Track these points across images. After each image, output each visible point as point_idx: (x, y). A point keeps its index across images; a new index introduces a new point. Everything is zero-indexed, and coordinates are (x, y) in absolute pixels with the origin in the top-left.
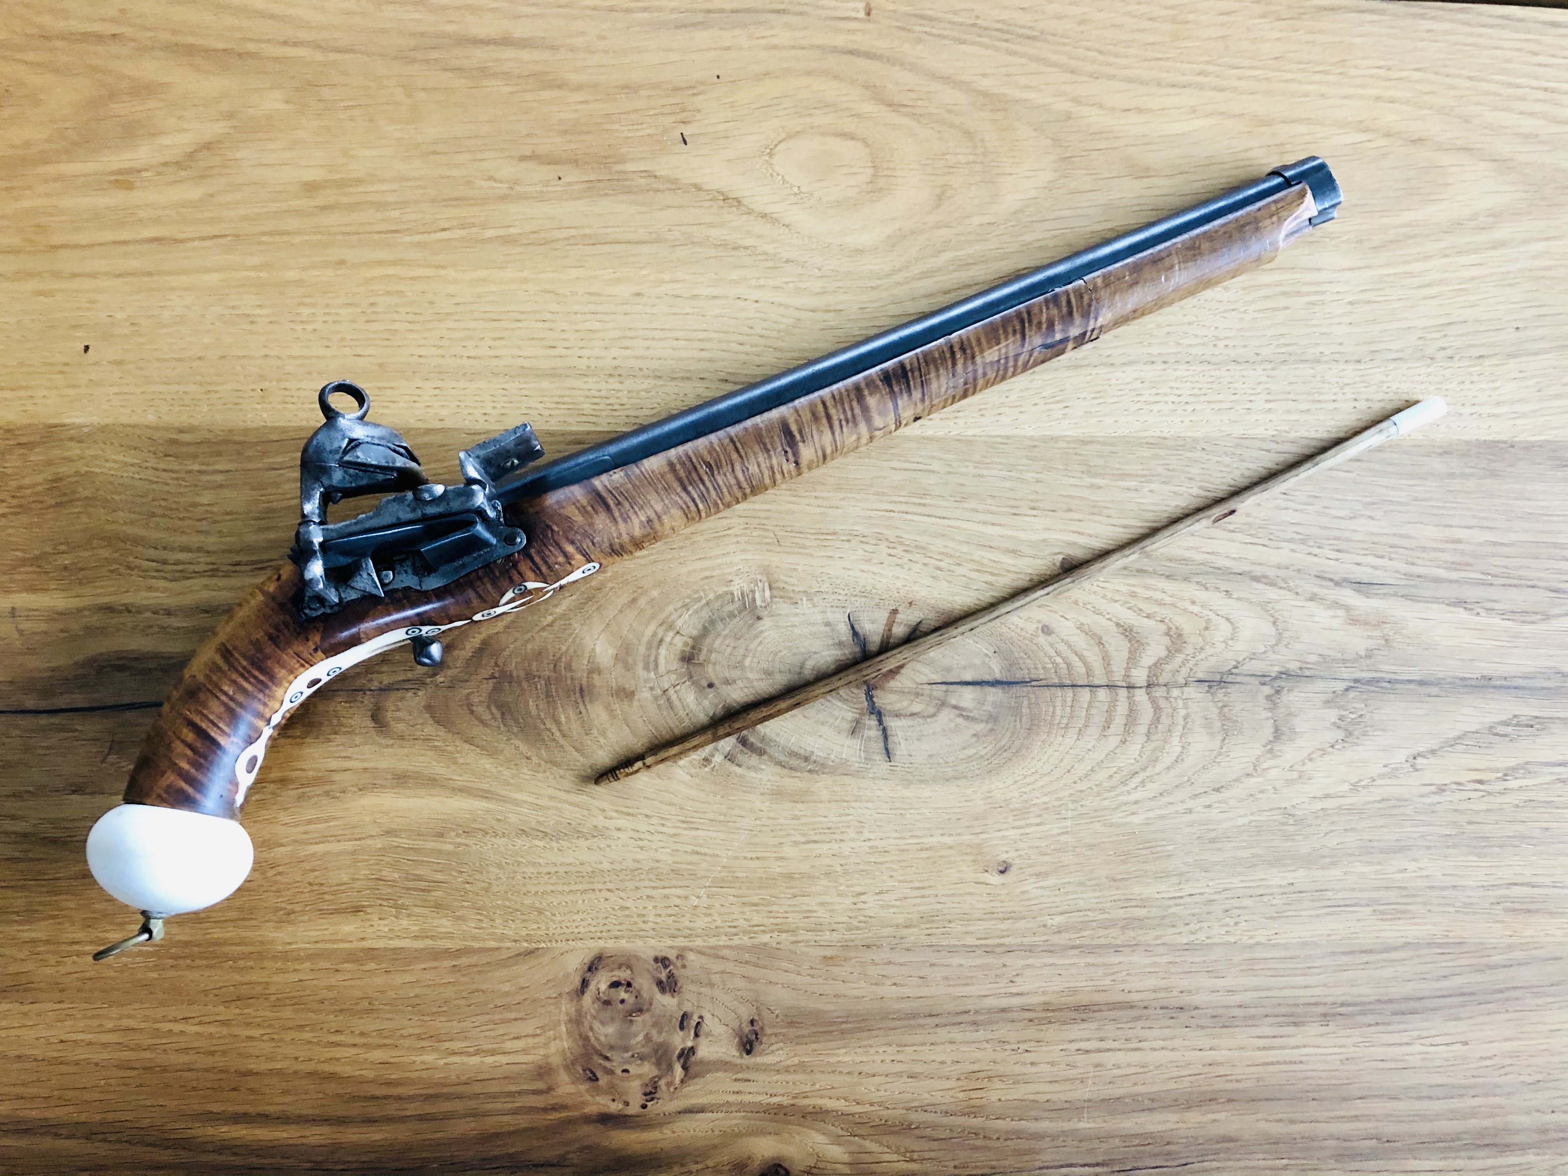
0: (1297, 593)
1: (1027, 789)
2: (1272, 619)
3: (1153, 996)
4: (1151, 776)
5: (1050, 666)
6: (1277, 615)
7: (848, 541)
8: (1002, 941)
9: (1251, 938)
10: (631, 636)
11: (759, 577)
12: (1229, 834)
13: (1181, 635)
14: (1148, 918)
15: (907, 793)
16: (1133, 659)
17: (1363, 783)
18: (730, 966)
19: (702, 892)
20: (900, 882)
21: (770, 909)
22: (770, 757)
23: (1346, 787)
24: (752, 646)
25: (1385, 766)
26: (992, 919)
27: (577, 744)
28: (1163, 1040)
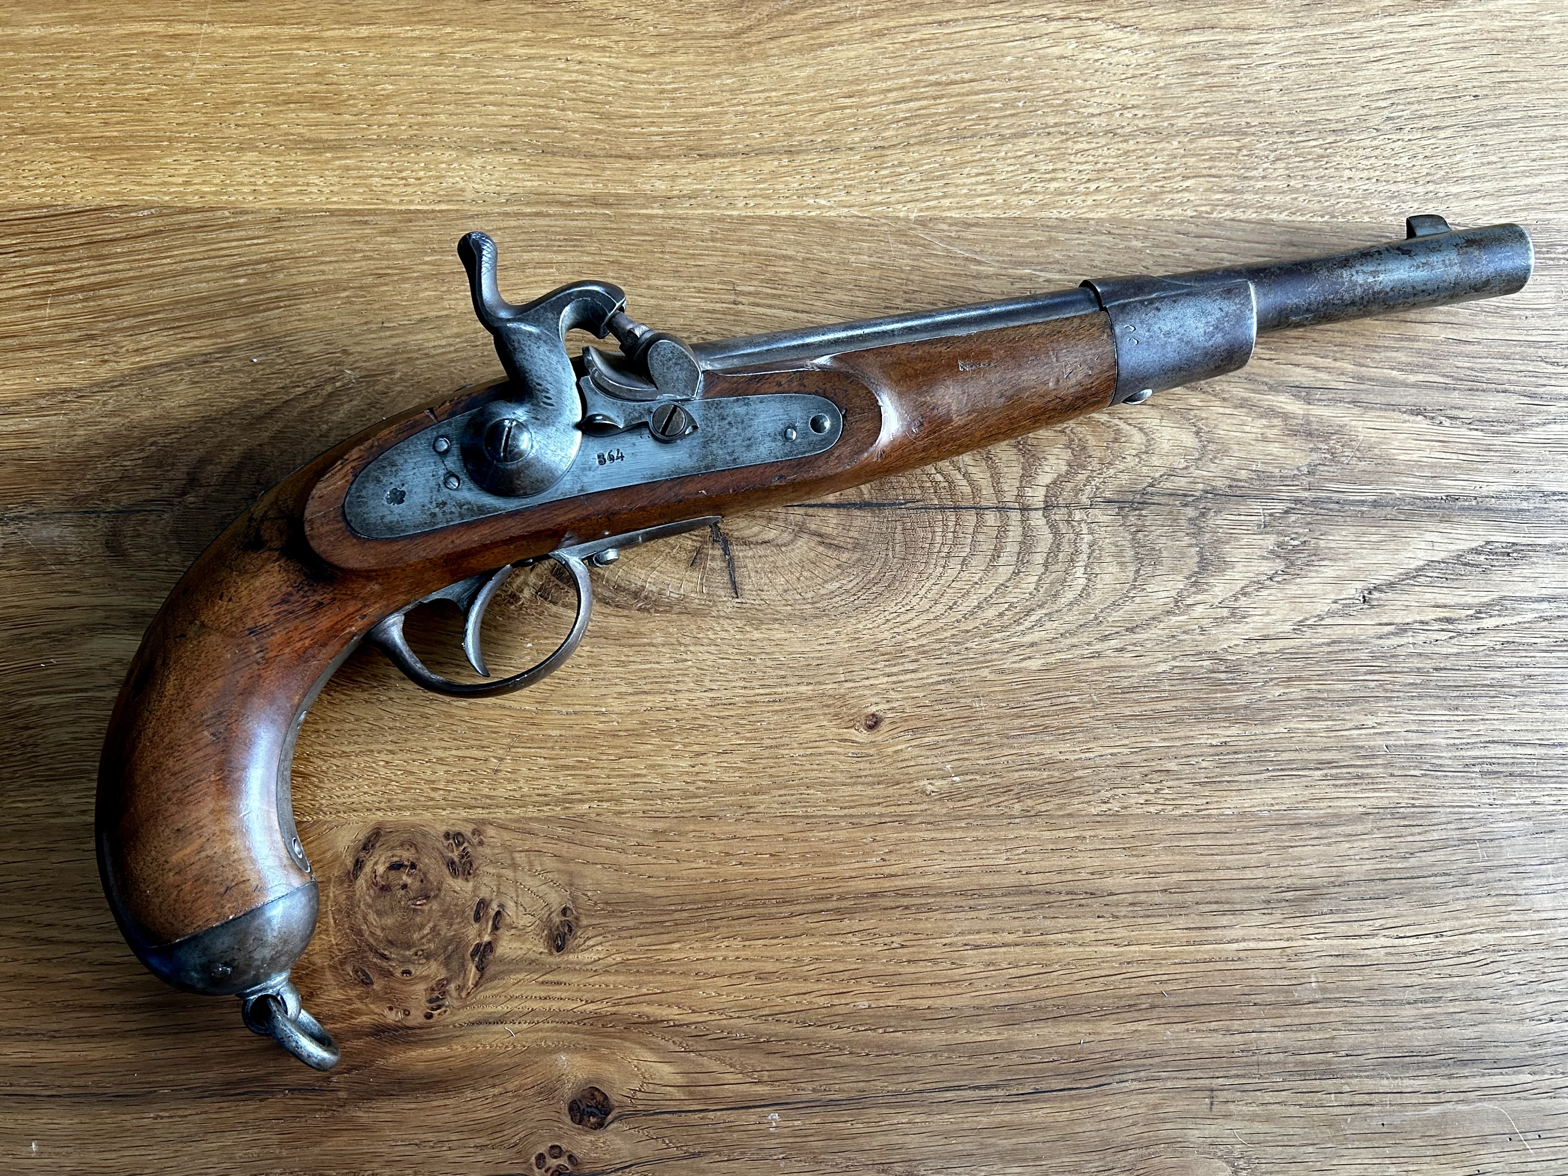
0: (1224, 399)
1: (901, 630)
2: (1194, 429)
3: (1057, 878)
4: (1050, 614)
5: (929, 484)
6: (1200, 424)
8: (872, 810)
9: (1176, 807)
12: (1146, 683)
13: (1084, 448)
14: (1049, 783)
15: (756, 635)
16: (1027, 477)
17: (1308, 622)
18: (539, 843)
19: (504, 754)
20: (747, 741)
23: (1288, 627)
25: (1335, 602)
26: (859, 784)
28: (1070, 932)
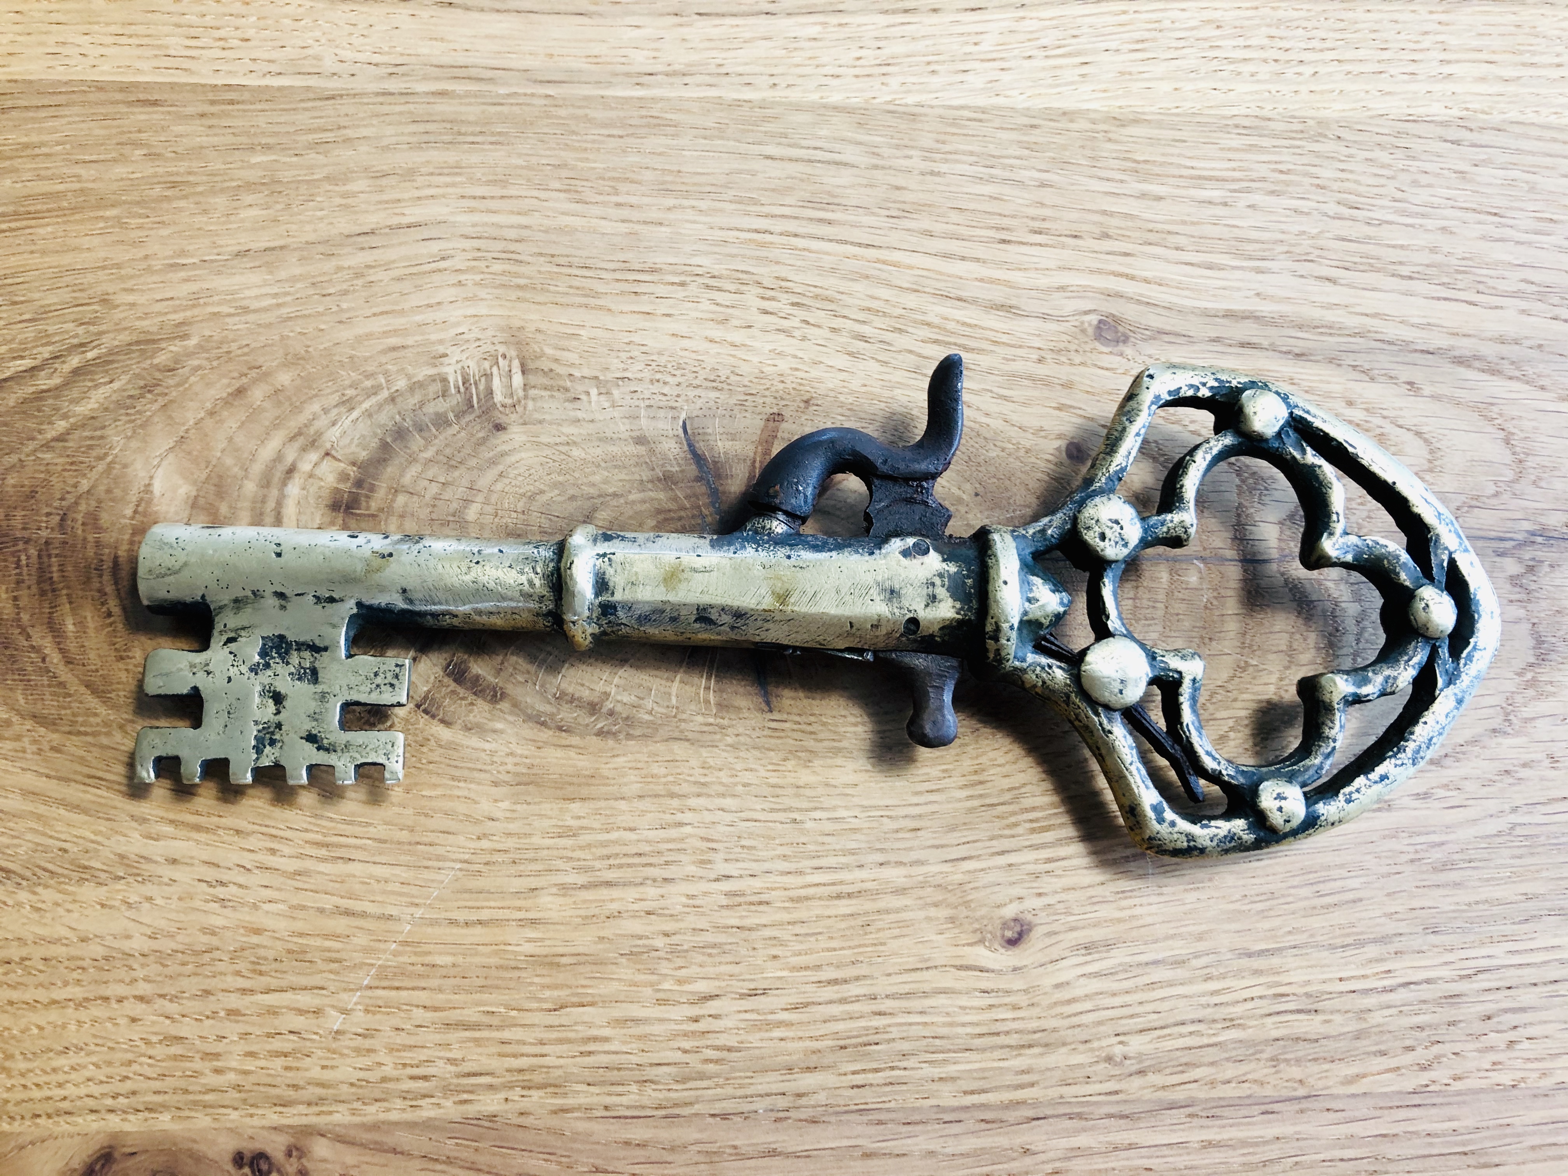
2: (1502, 434)
6: (1509, 426)
7: (682, 284)
8: (1020, 1095)
9: (1545, 1074)
10: (229, 461)
11: (502, 349)
12: (1473, 854)
14: (1327, 1037)
15: (805, 777)
19: (352, 1000)
20: (793, 969)
21: (506, 1035)
22: (515, 705)
24: (485, 481)
26: (993, 1048)
27: (95, 679)
